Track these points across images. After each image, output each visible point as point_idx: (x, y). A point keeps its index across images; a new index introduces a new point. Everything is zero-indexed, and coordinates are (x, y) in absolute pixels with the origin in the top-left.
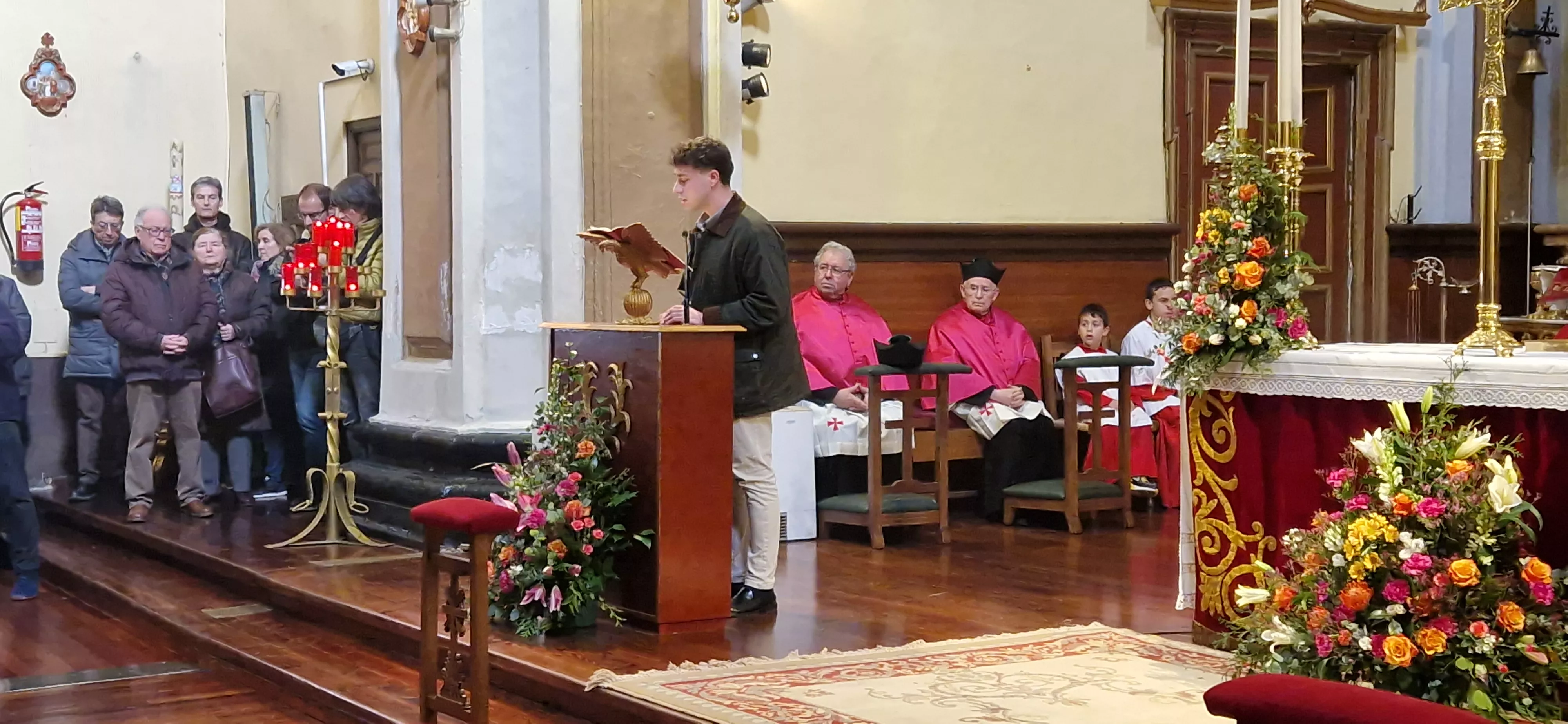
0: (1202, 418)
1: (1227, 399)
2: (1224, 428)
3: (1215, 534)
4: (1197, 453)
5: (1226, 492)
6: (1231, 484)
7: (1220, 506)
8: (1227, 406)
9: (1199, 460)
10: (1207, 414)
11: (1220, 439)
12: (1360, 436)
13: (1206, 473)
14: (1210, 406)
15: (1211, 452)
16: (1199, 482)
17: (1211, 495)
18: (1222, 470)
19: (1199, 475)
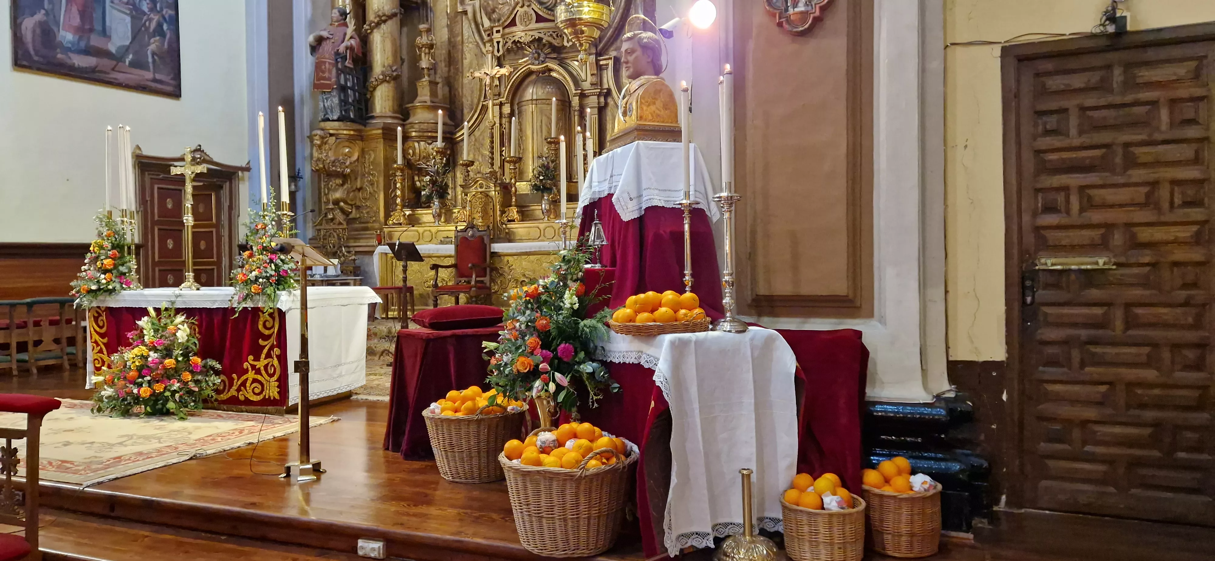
0: (94, 316)
1: (103, 309)
2: (102, 320)
3: (100, 359)
4: (92, 329)
5: (104, 344)
6: (105, 340)
7: (101, 349)
8: (103, 312)
9: (93, 332)
10: (96, 315)
11: (101, 324)
12: (140, 320)
13: (97, 337)
14: (97, 312)
15: (98, 329)
16: (93, 341)
17: (98, 345)
18: (102, 336)
19: (93, 338)
